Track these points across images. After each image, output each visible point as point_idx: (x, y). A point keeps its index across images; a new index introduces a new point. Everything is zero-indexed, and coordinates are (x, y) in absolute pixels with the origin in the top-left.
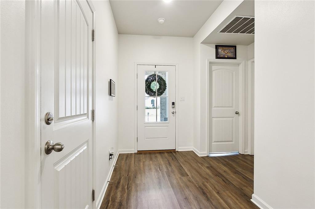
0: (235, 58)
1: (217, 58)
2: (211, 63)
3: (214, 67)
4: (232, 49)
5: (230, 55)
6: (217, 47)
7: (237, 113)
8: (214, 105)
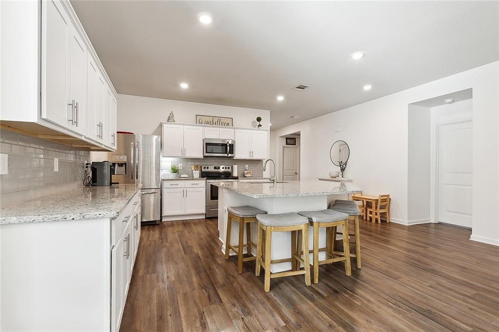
0: (295, 145)
1: (286, 144)
2: (284, 147)
3: (285, 149)
4: (294, 140)
5: (293, 143)
6: (287, 139)
7: (296, 173)
8: (285, 169)
